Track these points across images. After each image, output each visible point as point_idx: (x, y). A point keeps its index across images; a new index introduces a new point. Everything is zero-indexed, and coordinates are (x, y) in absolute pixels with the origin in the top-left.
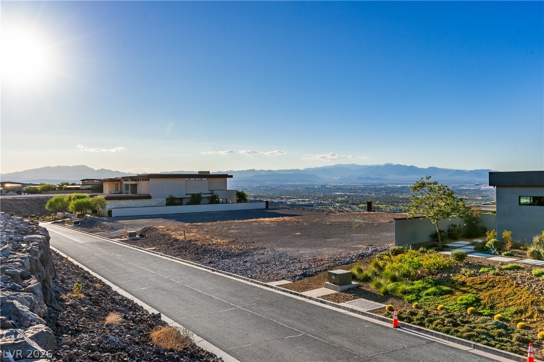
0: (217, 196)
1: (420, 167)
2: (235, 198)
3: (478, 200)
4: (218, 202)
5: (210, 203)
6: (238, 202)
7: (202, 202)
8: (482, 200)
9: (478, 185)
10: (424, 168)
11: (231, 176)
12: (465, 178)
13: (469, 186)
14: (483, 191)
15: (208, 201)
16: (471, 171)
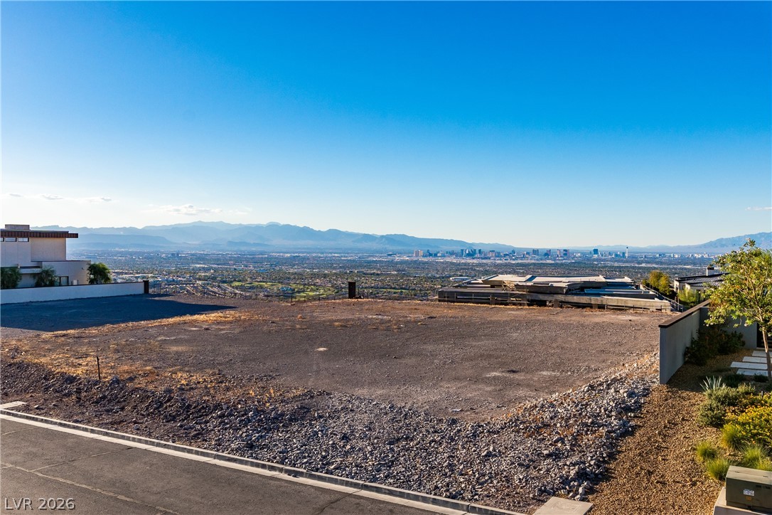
0: (53, 271)
1: (316, 229)
2: (86, 276)
3: (393, 275)
4: (52, 284)
5: (38, 285)
6: (92, 282)
7: (20, 283)
8: (397, 275)
9: (390, 255)
10: (322, 230)
11: (76, 236)
12: (375, 246)
13: (381, 257)
14: (397, 263)
15: (33, 281)
16: (382, 237)
